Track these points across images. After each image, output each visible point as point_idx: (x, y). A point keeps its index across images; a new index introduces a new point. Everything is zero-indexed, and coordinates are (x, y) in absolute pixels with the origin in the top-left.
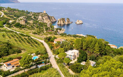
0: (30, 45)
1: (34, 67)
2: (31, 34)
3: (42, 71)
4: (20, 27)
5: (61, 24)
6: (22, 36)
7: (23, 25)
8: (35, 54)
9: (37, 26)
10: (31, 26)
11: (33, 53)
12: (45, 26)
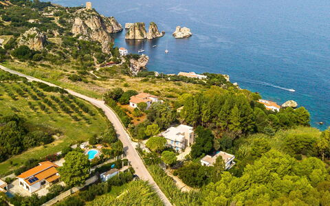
0: (70, 117)
1: (94, 179)
2: (65, 81)
3: (113, 188)
4: (31, 58)
5: (134, 39)
6: (44, 90)
7: (38, 52)
8: (87, 143)
9: (74, 53)
10: (60, 53)
11: (82, 142)
12: (96, 50)
